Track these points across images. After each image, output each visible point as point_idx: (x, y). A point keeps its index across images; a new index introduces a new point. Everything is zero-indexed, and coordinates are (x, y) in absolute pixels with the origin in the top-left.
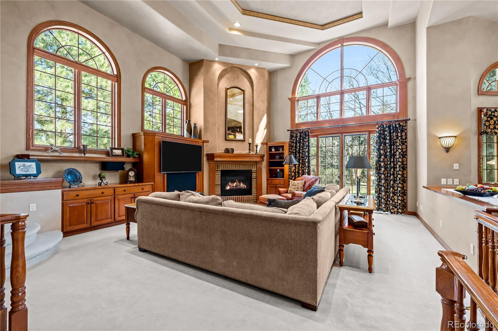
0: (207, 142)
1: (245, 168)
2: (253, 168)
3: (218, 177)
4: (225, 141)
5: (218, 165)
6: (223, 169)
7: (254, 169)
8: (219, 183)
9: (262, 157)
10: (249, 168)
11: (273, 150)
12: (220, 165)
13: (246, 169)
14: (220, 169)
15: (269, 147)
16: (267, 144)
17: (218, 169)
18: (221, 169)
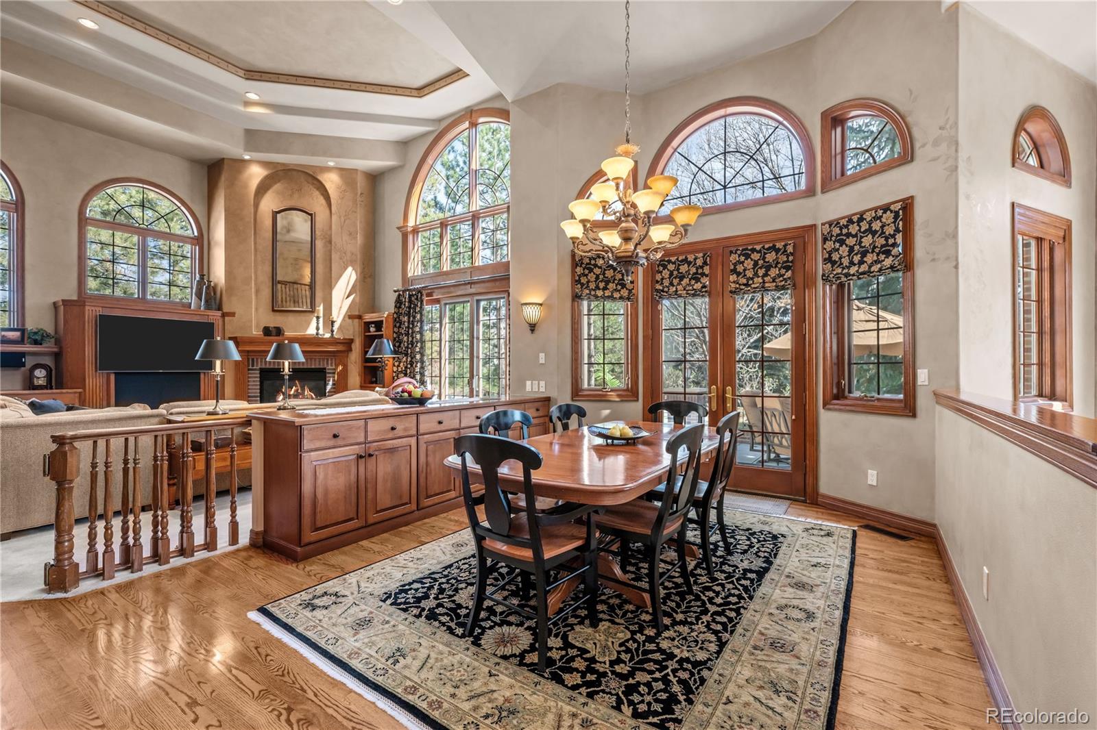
0: (232, 314)
1: (311, 365)
2: (327, 364)
3: (254, 381)
4: (272, 313)
5: (253, 360)
6: (264, 367)
7: (330, 367)
8: (256, 393)
9: (348, 343)
10: (320, 364)
11: (372, 329)
12: (257, 359)
13: (313, 367)
14: (257, 365)
15: (365, 323)
16: (360, 317)
17: (253, 366)
18: (259, 367)
